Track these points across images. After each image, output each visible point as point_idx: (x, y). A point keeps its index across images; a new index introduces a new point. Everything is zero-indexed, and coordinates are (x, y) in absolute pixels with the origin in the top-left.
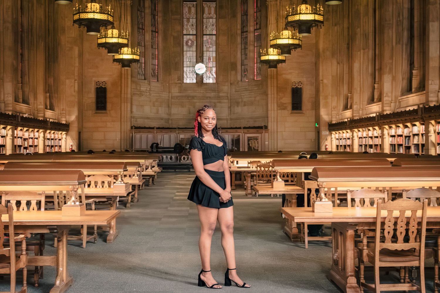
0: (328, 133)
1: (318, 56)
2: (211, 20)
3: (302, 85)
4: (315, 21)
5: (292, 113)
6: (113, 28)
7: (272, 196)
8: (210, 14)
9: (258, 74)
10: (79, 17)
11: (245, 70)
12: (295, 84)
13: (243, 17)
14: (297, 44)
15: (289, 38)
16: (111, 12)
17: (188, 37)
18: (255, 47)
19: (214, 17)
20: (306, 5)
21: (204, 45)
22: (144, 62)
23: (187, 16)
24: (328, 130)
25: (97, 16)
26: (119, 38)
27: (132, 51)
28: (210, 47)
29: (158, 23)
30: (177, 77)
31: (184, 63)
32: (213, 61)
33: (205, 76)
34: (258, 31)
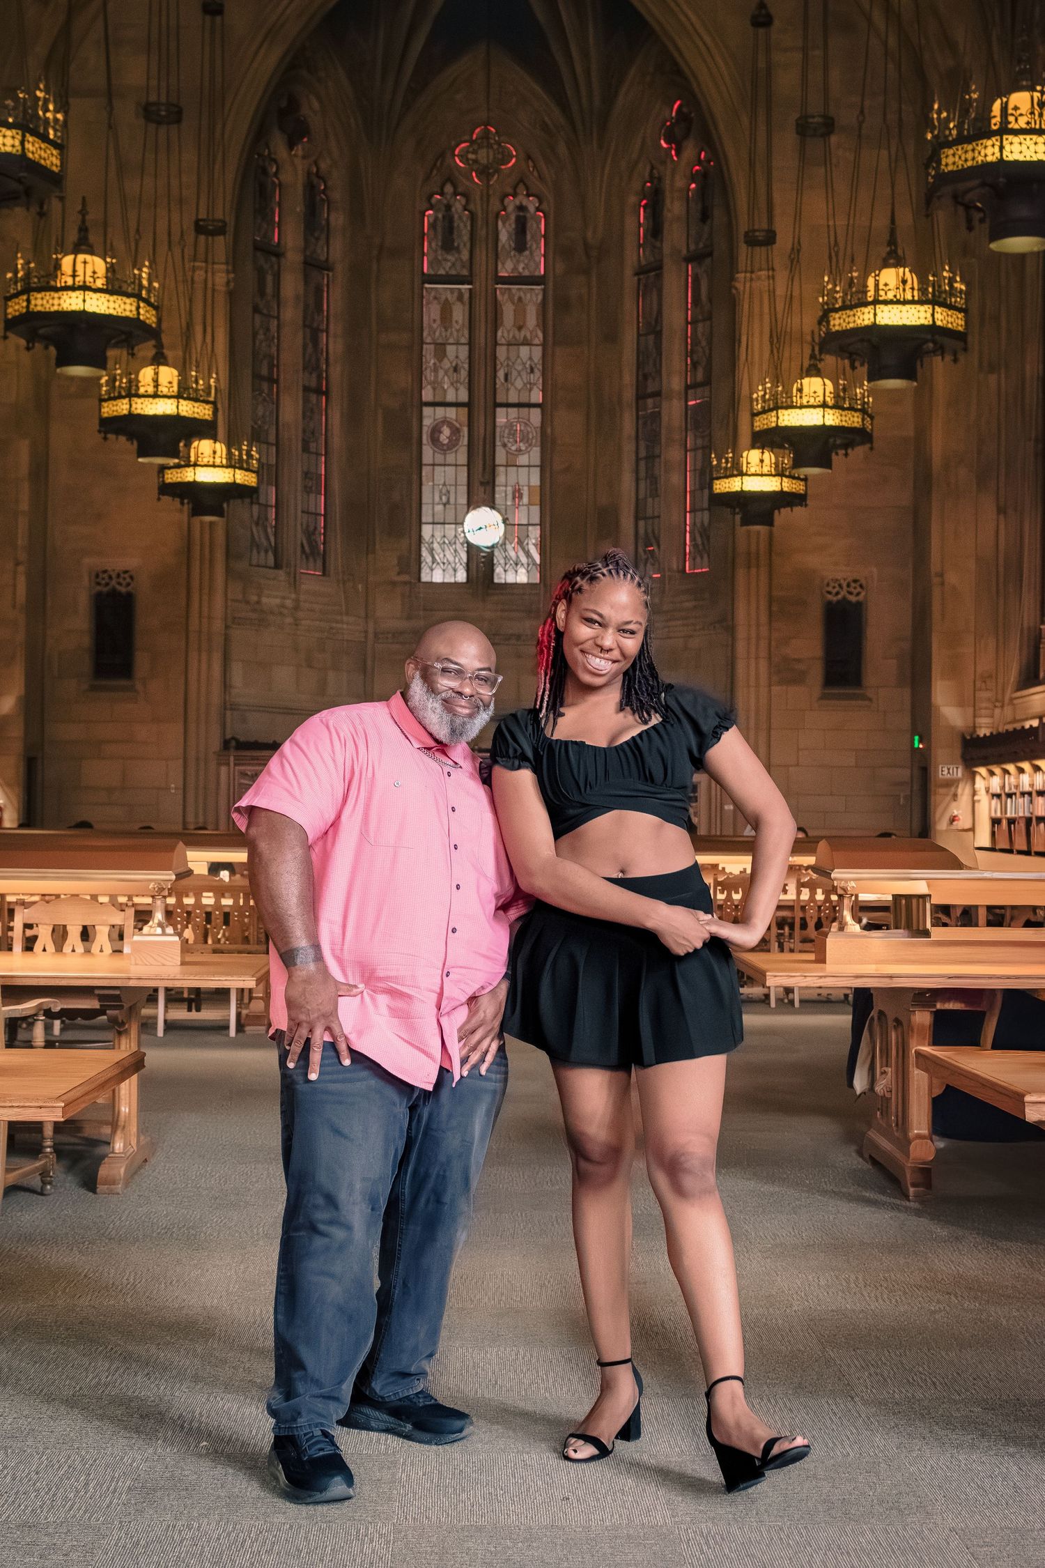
0: (959, 772)
1: (923, 482)
2: (524, 351)
3: (863, 594)
4: (933, 329)
5: (824, 697)
6: (159, 359)
7: (773, 1004)
8: (520, 328)
9: (698, 551)
10: (28, 307)
11: (651, 538)
12: (837, 589)
13: (642, 339)
14: (855, 428)
15: (824, 405)
16: (149, 291)
17: (440, 412)
18: (686, 451)
19: (536, 341)
20: (901, 270)
21: (498, 443)
22: (273, 502)
23: (437, 334)
24: (960, 760)
25: (94, 302)
26: (179, 396)
27: (229, 454)
28: (519, 450)
29: (327, 359)
30: (395, 562)
31: (424, 508)
32: (530, 504)
33: (498, 557)
34: (699, 390)
